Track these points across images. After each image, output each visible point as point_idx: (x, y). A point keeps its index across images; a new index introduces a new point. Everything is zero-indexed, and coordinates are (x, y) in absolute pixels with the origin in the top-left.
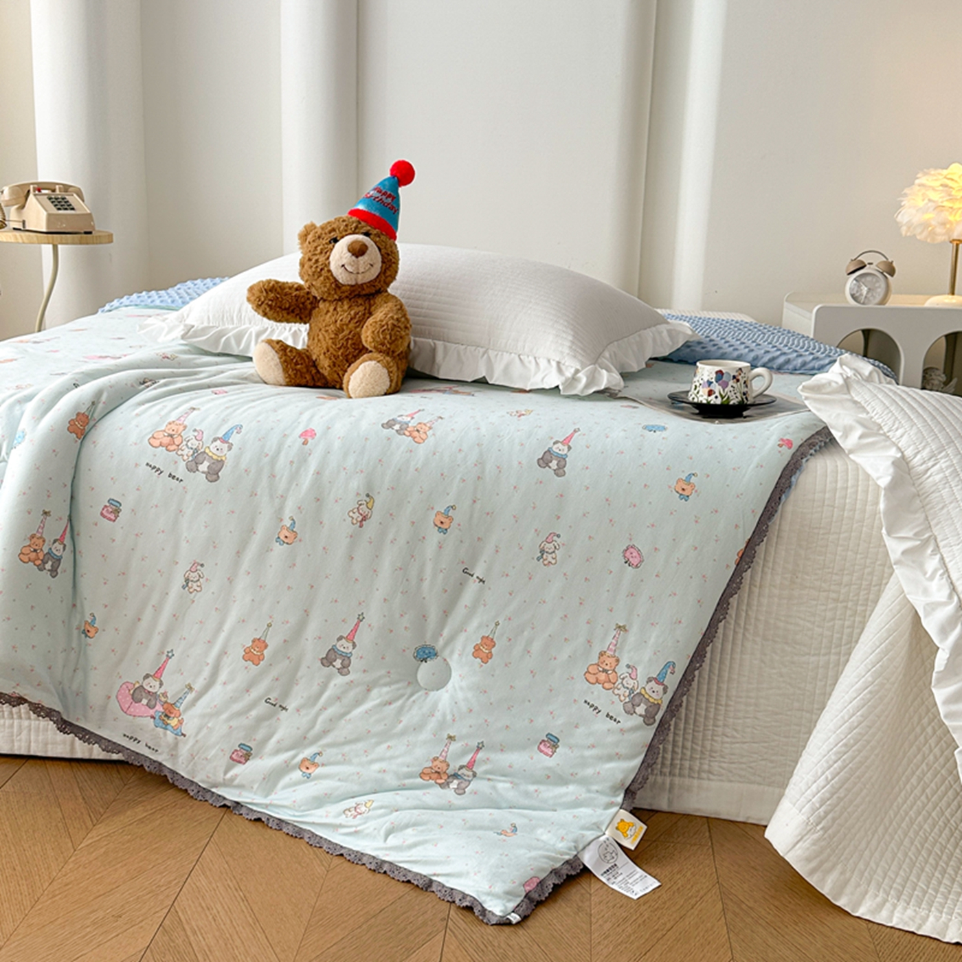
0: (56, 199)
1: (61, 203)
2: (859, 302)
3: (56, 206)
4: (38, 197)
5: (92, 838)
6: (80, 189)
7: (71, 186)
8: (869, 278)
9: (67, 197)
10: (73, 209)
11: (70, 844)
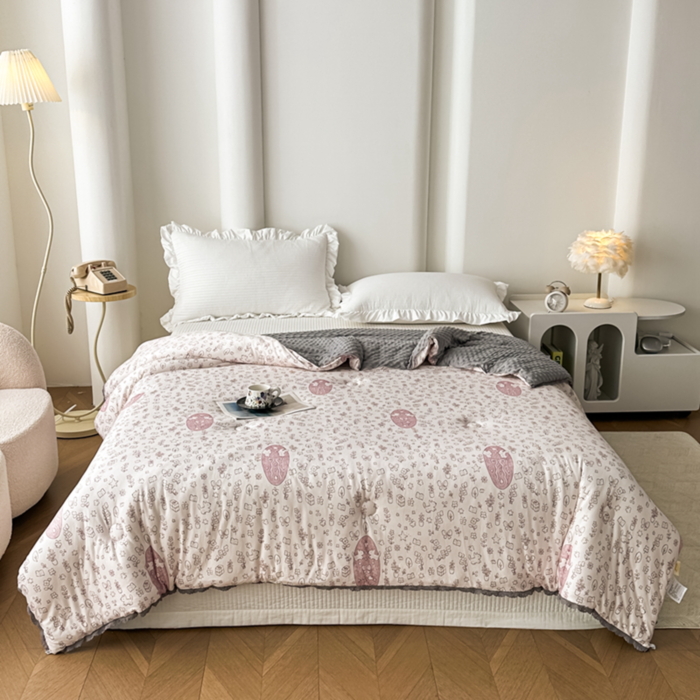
0: (106, 272)
1: (109, 275)
2: (552, 309)
3: (106, 278)
4: (95, 272)
5: (266, 669)
6: (114, 263)
7: (109, 261)
8: (557, 296)
9: (110, 270)
10: (116, 278)
11: (258, 674)
